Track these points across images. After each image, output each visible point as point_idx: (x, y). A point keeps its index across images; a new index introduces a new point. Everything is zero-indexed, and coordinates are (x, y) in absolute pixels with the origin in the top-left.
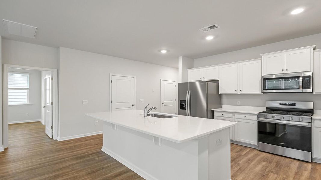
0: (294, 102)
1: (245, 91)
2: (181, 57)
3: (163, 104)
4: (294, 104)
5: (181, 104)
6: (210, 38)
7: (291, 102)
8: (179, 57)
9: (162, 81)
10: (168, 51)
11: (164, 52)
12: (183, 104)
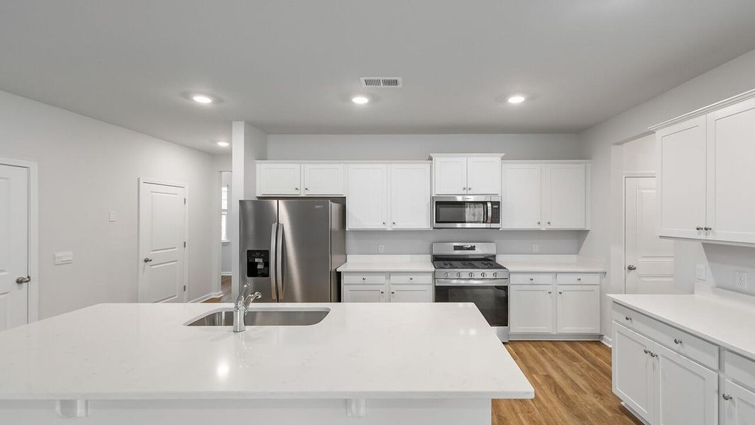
0: (473, 244)
1: (401, 225)
2: (243, 123)
3: (146, 261)
4: (473, 248)
5: (251, 260)
6: (360, 101)
7: (469, 245)
8: (234, 123)
9: (142, 184)
10: (218, 100)
11: (202, 100)
12: (256, 260)
